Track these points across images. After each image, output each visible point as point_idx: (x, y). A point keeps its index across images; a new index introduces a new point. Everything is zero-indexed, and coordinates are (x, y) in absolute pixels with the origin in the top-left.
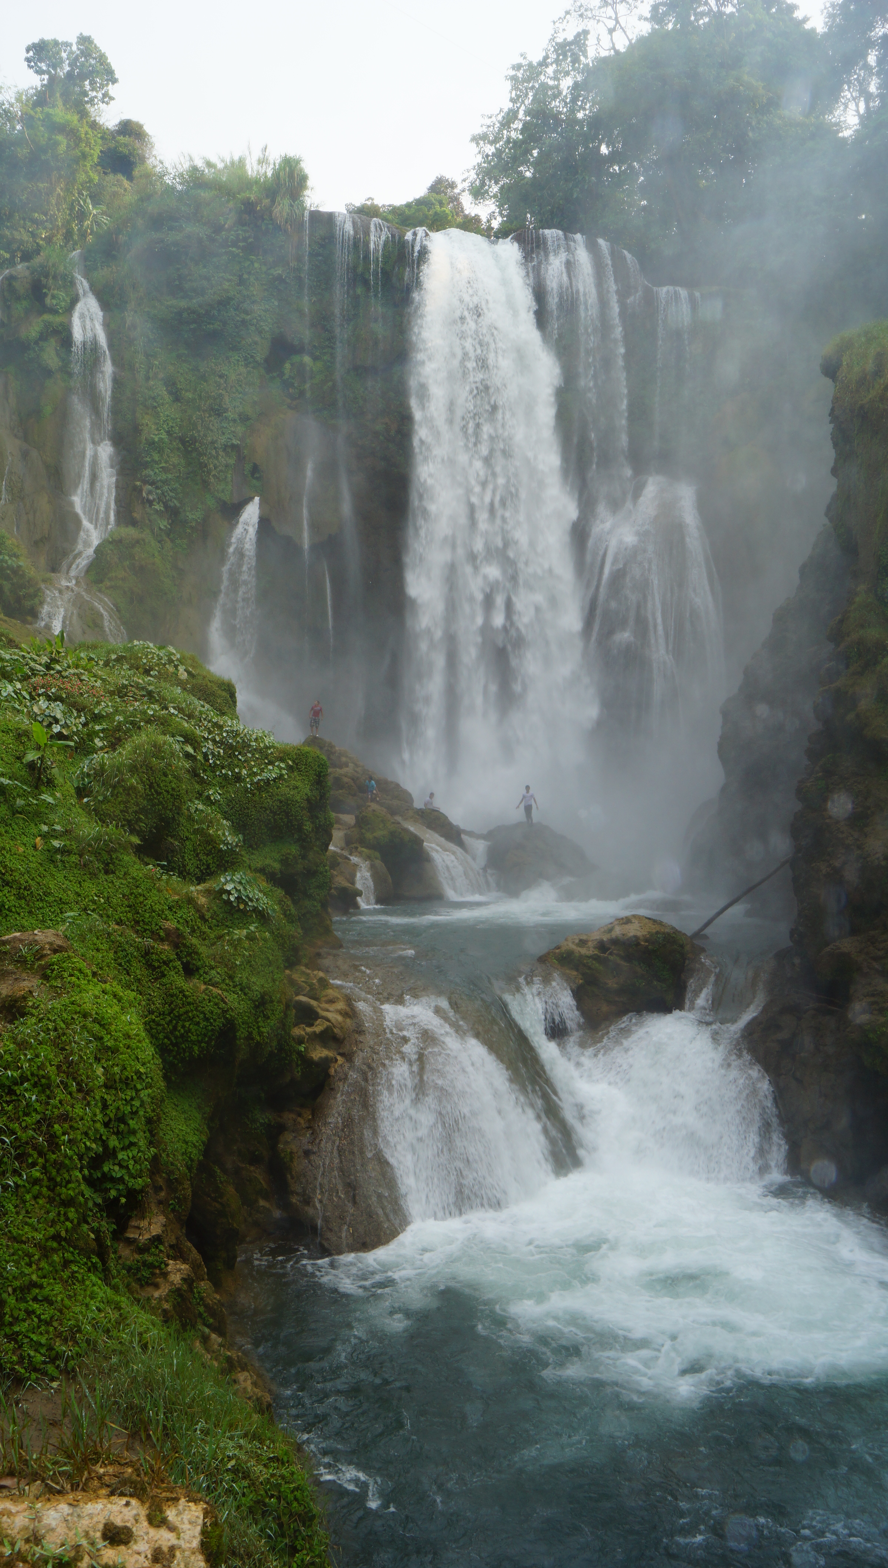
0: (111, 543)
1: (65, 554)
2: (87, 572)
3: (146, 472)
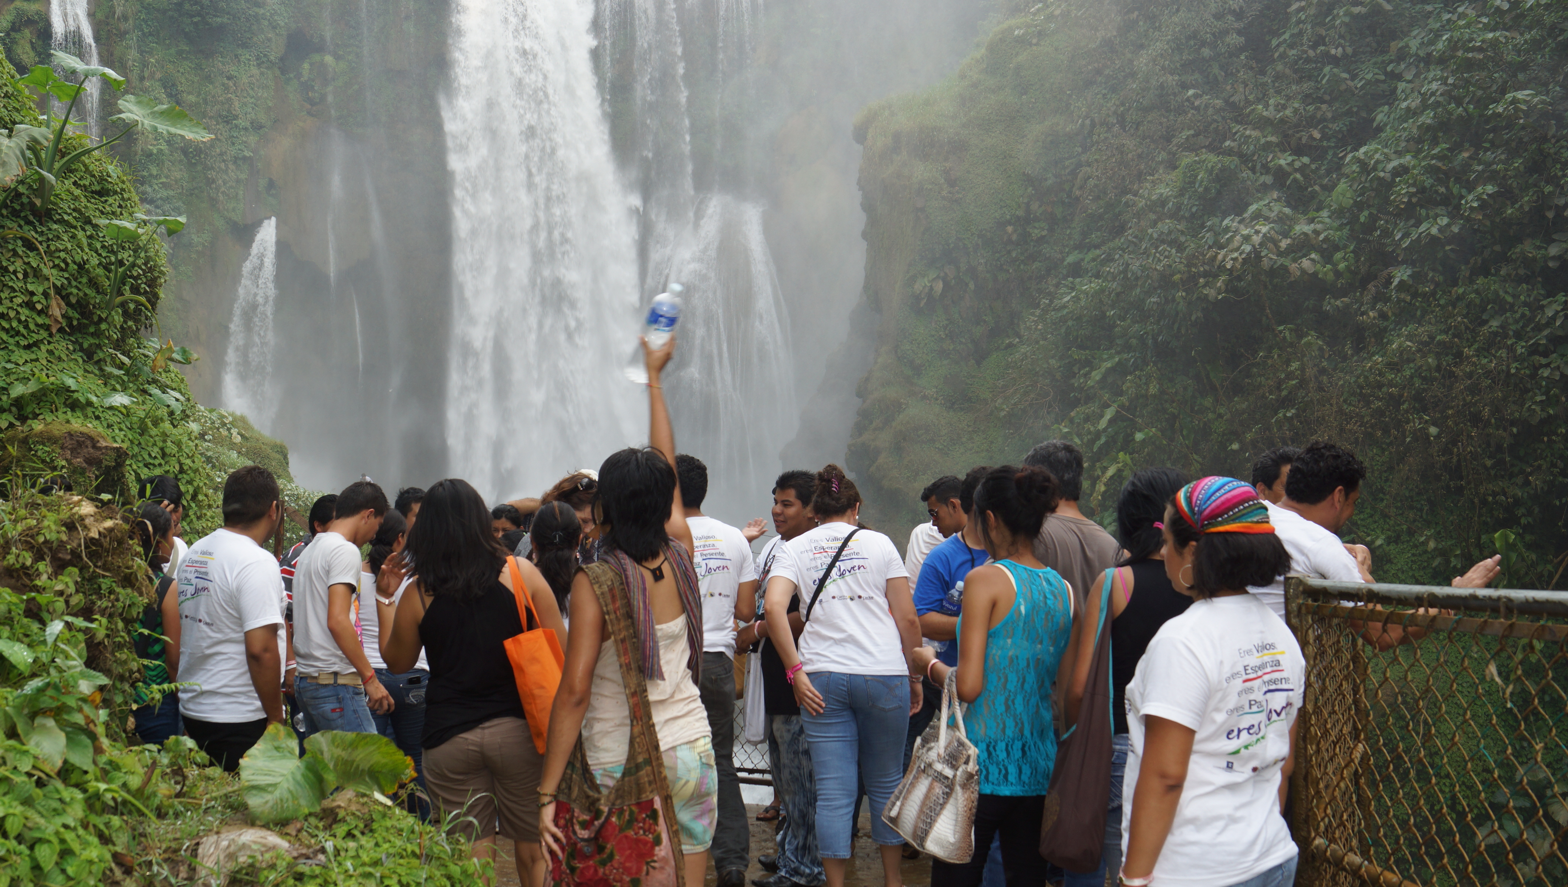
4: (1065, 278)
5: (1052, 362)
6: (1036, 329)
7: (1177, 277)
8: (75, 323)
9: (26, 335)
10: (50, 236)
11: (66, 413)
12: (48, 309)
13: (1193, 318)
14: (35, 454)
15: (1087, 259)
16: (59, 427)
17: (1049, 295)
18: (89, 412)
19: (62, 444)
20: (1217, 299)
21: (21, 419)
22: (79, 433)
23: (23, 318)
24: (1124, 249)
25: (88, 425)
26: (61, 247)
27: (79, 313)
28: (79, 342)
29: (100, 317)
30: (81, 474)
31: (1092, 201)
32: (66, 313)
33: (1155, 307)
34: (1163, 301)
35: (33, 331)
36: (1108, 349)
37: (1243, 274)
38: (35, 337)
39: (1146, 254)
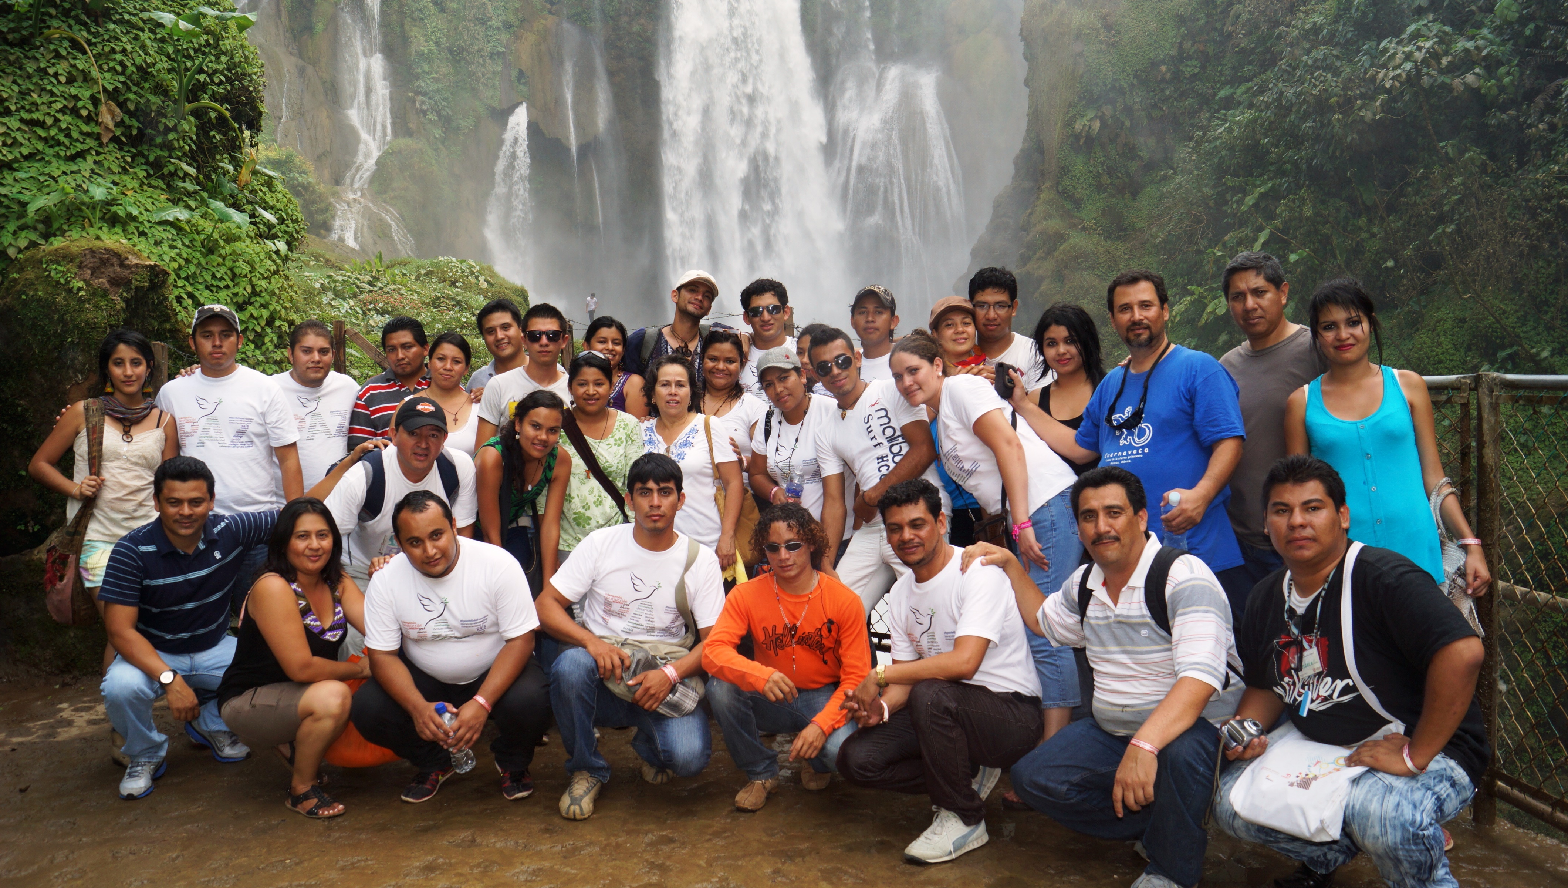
0: (391, 154)
1: (348, 166)
2: (371, 183)
3: (417, 83)
4: (1218, 111)
5: (1206, 190)
6: (1190, 160)
7: (1333, 100)
8: (135, 132)
9: (68, 144)
10: (106, 37)
11: (100, 228)
12: (97, 115)
13: (1349, 139)
14: (49, 276)
15: (1239, 92)
16: (84, 244)
17: (1202, 128)
18: (131, 228)
19: (81, 263)
20: (1373, 120)
21: (46, 236)
22: (108, 250)
23: (64, 126)
24: (1277, 80)
25: (124, 241)
26: (118, 49)
27: (138, 121)
28: (141, 154)
29: (166, 126)
30: (102, 297)
31: (1244, 35)
32: (122, 121)
33: (1310, 132)
34: (1319, 125)
35: (77, 140)
36: (1261, 175)
37: (1402, 92)
38: (80, 147)
39: (1301, 81)
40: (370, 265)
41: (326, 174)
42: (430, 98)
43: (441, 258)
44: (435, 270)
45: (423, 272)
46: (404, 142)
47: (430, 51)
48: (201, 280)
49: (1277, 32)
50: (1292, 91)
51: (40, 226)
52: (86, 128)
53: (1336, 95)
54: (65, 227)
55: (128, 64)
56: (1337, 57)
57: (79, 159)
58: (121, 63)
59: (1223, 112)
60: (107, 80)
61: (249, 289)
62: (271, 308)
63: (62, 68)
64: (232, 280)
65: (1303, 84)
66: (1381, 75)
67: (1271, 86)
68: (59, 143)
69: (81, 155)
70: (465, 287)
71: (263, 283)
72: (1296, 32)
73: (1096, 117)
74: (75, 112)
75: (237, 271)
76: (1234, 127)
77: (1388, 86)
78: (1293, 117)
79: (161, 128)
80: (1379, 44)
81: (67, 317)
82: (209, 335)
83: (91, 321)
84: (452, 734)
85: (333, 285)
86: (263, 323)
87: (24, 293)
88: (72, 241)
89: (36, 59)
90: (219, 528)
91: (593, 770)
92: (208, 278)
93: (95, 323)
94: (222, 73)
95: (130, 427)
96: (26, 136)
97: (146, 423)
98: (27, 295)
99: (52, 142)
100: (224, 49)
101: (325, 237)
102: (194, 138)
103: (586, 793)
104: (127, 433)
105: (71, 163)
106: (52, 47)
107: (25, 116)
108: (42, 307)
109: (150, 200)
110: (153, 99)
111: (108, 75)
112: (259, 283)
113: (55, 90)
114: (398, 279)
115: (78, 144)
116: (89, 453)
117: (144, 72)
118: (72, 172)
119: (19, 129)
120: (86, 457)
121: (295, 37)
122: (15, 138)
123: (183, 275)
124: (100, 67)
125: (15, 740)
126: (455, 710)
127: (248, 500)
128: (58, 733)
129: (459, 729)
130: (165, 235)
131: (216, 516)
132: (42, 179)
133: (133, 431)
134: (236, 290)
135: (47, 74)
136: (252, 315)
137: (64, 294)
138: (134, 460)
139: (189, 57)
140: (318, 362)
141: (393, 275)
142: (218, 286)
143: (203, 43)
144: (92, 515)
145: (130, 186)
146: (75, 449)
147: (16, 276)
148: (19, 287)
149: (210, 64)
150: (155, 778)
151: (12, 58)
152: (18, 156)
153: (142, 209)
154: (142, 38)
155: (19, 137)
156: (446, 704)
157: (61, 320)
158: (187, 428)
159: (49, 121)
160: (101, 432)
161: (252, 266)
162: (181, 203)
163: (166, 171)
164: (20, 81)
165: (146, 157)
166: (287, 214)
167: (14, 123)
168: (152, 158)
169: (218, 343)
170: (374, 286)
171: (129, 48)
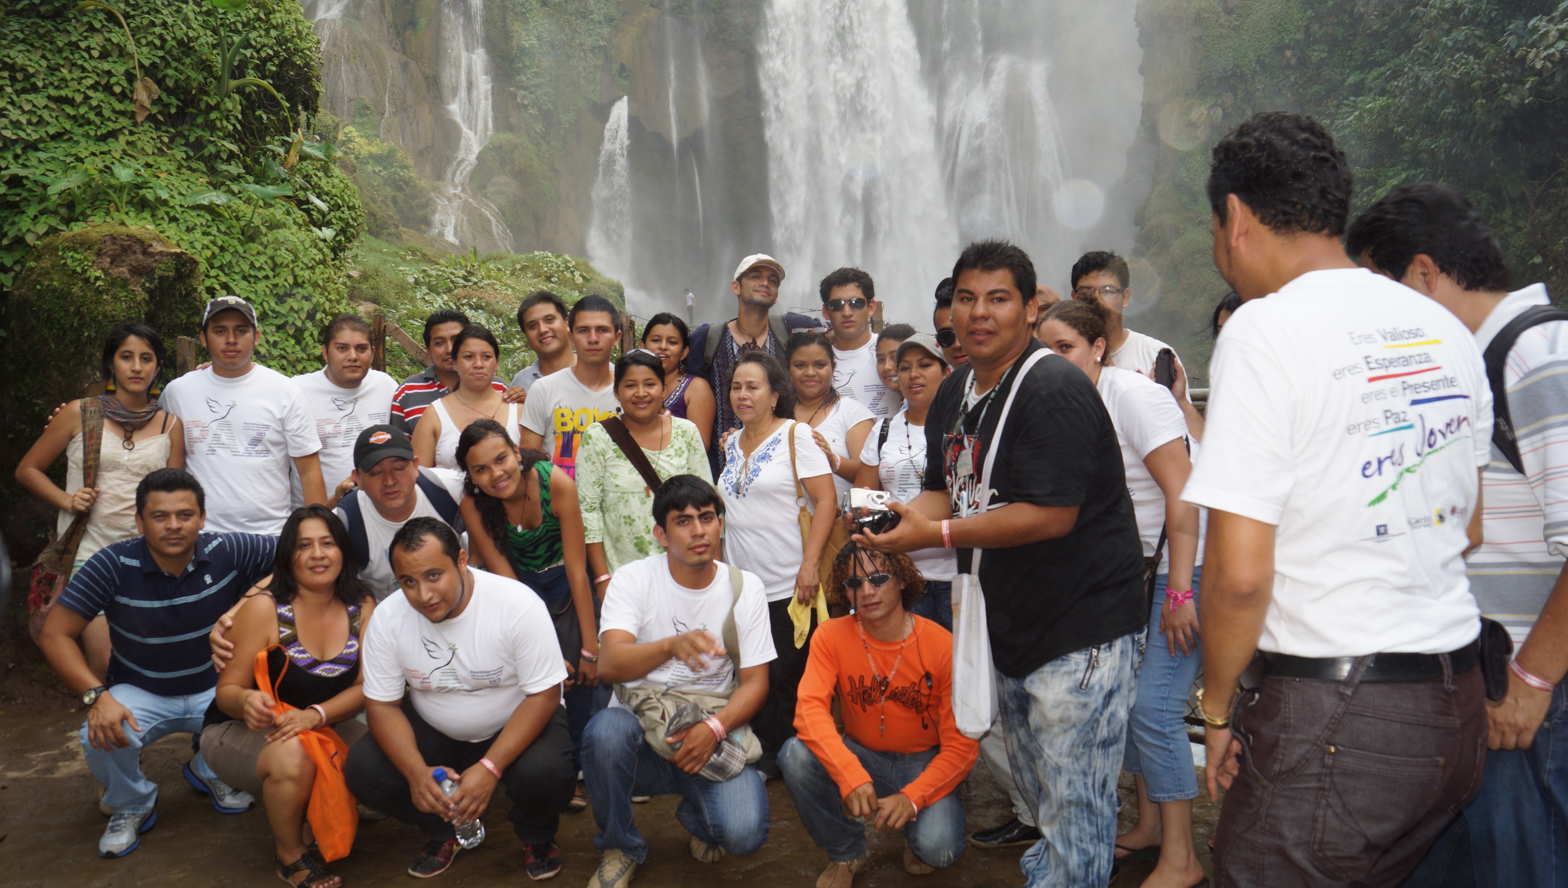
0: (491, 149)
1: (449, 161)
2: (471, 178)
3: (518, 78)
4: (1347, 98)
7: (1476, 84)
8: (173, 111)
9: (99, 123)
10: (146, 9)
11: (127, 213)
12: (132, 92)
13: (1492, 126)
14: (65, 264)
15: (1370, 77)
16: (105, 230)
17: (1329, 116)
18: (161, 213)
19: (100, 250)
20: (1522, 105)
21: (67, 221)
22: (130, 237)
23: (94, 103)
24: (1413, 62)
25: (151, 227)
26: (158, 22)
27: (178, 99)
28: (180, 134)
29: (208, 104)
30: (121, 287)
31: (1377, 16)
32: (160, 99)
33: (1450, 118)
34: (1459, 111)
35: (109, 119)
36: (1394, 165)
37: (1554, 74)
38: (111, 126)
39: (1440, 63)
40: (465, 260)
41: (428, 169)
42: (531, 93)
43: (536, 253)
44: (530, 264)
45: (518, 266)
46: (505, 137)
47: (532, 45)
48: (237, 269)
49: (1412, 12)
50: (1430, 75)
51: (63, 211)
52: (118, 106)
53: (1479, 78)
54: (89, 212)
55: (168, 38)
56: (1480, 38)
57: (111, 140)
58: (161, 37)
59: (1352, 98)
60: (144, 56)
61: (291, 280)
62: (314, 300)
63: (96, 41)
64: (273, 270)
65: (1441, 67)
66: (1531, 55)
67: (1406, 69)
68: (89, 122)
69: (113, 134)
70: (560, 283)
71: (307, 274)
72: (1434, 12)
73: (1215, 104)
74: (108, 89)
75: (278, 260)
76: (1365, 114)
77: (1538, 66)
78: (1430, 103)
79: (203, 106)
80: (1526, 25)
81: (84, 309)
82: (222, 330)
83: (109, 314)
84: (452, 806)
85: (427, 280)
86: (303, 316)
87: (39, 283)
88: (94, 227)
89: (69, 32)
90: (210, 547)
91: (627, 849)
92: (246, 267)
93: (113, 316)
94: (271, 48)
95: (132, 432)
96: (54, 115)
97: (149, 428)
98: (42, 285)
99: (81, 121)
100: (275, 23)
101: (425, 232)
102: (240, 117)
103: (619, 876)
104: (128, 439)
105: (102, 144)
106: (85, 19)
107: (53, 92)
108: (58, 298)
109: (185, 184)
110: (193, 74)
111: (145, 50)
112: (301, 273)
113: (86, 65)
114: (493, 274)
115: (110, 123)
116: (85, 461)
117: (186, 46)
118: (102, 153)
119: (46, 107)
120: (81, 465)
121: (398, 32)
122: (40, 116)
123: (217, 264)
124: (138, 41)
125: (12, 775)
126: (456, 776)
127: (262, 515)
128: (58, 768)
129: (462, 799)
130: (198, 221)
131: (207, 535)
132: (68, 160)
133: (136, 437)
134: (276, 281)
135: (79, 48)
136: (292, 308)
137: (80, 284)
138: (135, 470)
139: (237, 32)
140: (355, 360)
141: (489, 270)
142: (256, 277)
143: (252, 16)
144: (85, 531)
145: (164, 168)
146: (69, 454)
147: (32, 264)
148: (34, 276)
149: (259, 39)
150: (141, 832)
151: (42, 31)
152: (44, 135)
153: (175, 193)
154: (185, 11)
155: (45, 115)
156: (446, 769)
157: (78, 313)
158: (196, 433)
159: (79, 98)
160: (99, 438)
161: (296, 256)
162: (223, 188)
163: (206, 152)
164: (49, 56)
165: (186, 138)
166: (343, 200)
167: (40, 100)
168: (192, 139)
169: (232, 340)
170: (469, 281)
171: (170, 21)
